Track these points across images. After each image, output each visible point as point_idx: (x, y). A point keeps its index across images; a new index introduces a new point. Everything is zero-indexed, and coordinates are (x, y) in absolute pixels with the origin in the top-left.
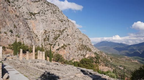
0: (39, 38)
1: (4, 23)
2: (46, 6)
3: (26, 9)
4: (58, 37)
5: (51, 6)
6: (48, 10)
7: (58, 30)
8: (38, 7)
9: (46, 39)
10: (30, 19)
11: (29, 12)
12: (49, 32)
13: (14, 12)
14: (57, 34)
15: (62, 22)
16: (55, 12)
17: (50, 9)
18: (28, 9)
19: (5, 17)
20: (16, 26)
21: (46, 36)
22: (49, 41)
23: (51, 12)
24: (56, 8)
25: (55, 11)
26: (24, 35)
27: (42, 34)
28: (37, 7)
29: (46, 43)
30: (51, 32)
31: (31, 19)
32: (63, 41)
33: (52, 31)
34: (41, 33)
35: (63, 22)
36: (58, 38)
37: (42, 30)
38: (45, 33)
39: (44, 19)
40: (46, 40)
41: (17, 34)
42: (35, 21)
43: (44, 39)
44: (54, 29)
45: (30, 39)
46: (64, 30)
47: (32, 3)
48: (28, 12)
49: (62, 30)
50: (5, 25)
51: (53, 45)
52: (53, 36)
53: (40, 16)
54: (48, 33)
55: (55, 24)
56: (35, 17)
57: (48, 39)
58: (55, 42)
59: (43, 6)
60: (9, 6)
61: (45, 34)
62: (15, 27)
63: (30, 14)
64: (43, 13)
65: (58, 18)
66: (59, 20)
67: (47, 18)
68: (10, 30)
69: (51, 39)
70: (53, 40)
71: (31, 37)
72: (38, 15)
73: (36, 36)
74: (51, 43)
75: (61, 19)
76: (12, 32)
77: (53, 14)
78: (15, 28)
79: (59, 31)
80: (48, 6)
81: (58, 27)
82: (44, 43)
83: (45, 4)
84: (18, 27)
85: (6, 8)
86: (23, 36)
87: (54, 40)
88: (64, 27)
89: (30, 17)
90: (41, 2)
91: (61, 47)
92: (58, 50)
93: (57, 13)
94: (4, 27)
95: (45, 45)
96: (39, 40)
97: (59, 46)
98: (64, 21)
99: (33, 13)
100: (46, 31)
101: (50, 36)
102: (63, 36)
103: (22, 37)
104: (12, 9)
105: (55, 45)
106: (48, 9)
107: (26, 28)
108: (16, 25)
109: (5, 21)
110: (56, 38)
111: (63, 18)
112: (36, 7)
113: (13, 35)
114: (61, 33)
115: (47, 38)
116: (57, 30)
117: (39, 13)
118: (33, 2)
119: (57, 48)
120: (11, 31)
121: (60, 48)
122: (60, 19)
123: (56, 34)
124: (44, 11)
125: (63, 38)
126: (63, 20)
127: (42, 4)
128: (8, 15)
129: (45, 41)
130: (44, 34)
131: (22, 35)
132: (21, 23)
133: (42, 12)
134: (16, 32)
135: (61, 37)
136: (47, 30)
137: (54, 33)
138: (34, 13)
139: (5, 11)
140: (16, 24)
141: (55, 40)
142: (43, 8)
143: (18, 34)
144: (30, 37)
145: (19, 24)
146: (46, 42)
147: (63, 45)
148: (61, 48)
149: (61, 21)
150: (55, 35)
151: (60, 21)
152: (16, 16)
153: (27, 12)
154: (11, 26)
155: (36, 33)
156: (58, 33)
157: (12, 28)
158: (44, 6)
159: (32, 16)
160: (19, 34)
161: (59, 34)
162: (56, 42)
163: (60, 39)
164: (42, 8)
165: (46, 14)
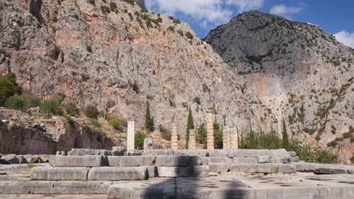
0: (277, 117)
1: (182, 84)
2: (285, 33)
3: (238, 50)
4: (331, 107)
5: (300, 29)
6: (292, 42)
7: (326, 89)
8: (266, 40)
9: (294, 116)
10: (250, 72)
11: (246, 57)
12: (302, 97)
13: (202, 56)
14: (326, 100)
15: (336, 64)
16: (314, 41)
17: (298, 37)
18: (243, 49)
19: (183, 70)
20: (207, 87)
21: (295, 110)
22: (305, 121)
23: (302, 45)
24: (314, 31)
25: (314, 39)
26: (229, 107)
27: (283, 104)
28: (263, 40)
29: (294, 128)
30: (307, 98)
31: (252, 71)
32: (348, 118)
33: (311, 94)
34: (280, 103)
35: (339, 64)
36: (330, 111)
37: (282, 95)
38: (290, 102)
39: (283, 67)
40: (295, 119)
41: (212, 106)
42: (261, 76)
43: (290, 117)
44: (316, 88)
45: (246, 118)
46: (344, 87)
47: (251, 34)
48: (244, 55)
49: (338, 87)
50: (184, 87)
51: (316, 133)
52: (315, 107)
53: (274, 59)
54: (298, 101)
55: (315, 72)
56: (261, 64)
57: (302, 117)
58: (323, 122)
59: (277, 35)
60: (191, 46)
61: (291, 104)
62: (206, 89)
63: (248, 60)
64: (280, 52)
65: (324, 55)
66: (327, 62)
67: (291, 63)
68: (194, 97)
69: (310, 117)
70: (316, 119)
71: (248, 110)
72: (269, 58)
73: (267, 112)
74: (311, 127)
75: (334, 58)
76: (199, 103)
77: (307, 48)
78: (204, 91)
79: (331, 92)
80: (290, 30)
81: (325, 80)
82: (291, 128)
83: (284, 28)
84: (212, 89)
85: (185, 50)
86: (227, 109)
87: (319, 117)
88: (344, 77)
89: (250, 68)
90: (273, 25)
91: (342, 136)
92: (333, 144)
93: (319, 44)
94: (183, 91)
95: (294, 133)
96: (275, 122)
97: (334, 133)
98: (344, 60)
99: (256, 56)
100: (292, 95)
101: (306, 107)
102: (343, 103)
103: (223, 113)
104: (197, 51)
105: (321, 131)
106: (292, 37)
107: (233, 90)
108: (207, 85)
109: (182, 79)
110: (323, 113)
111: (339, 54)
112: (260, 41)
113: (202, 110)
114: (339, 96)
115: (298, 114)
116: (324, 91)
117: (270, 54)
118: (251, 30)
119: (329, 141)
120: (198, 101)
121: (337, 139)
122: (331, 58)
123: (322, 102)
124: (281, 45)
125: (344, 110)
126: (340, 60)
127: (276, 29)
128: (188, 64)
129: (291, 123)
130: (287, 105)
131: (224, 109)
132: (220, 80)
133: (277, 50)
134: (209, 101)
135: (339, 106)
136: (297, 94)
137: (316, 97)
138: (259, 56)
139: (182, 57)
140: (209, 83)
141: (321, 118)
142: (278, 38)
143: (214, 106)
144: (245, 111)
145: (214, 83)
146: (295, 125)
147: (347, 130)
148: (341, 140)
149: (334, 63)
150: (321, 104)
151: (330, 65)
152: (206, 63)
153: (241, 58)
154: (197, 89)
155: (267, 105)
156: (329, 97)
157: (199, 93)
158: (280, 34)
159: (254, 63)
160: (216, 105)
161: (332, 101)
162: (325, 124)
163: (336, 113)
164: (277, 41)
165: (289, 52)
